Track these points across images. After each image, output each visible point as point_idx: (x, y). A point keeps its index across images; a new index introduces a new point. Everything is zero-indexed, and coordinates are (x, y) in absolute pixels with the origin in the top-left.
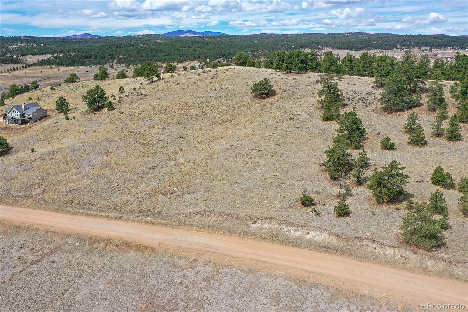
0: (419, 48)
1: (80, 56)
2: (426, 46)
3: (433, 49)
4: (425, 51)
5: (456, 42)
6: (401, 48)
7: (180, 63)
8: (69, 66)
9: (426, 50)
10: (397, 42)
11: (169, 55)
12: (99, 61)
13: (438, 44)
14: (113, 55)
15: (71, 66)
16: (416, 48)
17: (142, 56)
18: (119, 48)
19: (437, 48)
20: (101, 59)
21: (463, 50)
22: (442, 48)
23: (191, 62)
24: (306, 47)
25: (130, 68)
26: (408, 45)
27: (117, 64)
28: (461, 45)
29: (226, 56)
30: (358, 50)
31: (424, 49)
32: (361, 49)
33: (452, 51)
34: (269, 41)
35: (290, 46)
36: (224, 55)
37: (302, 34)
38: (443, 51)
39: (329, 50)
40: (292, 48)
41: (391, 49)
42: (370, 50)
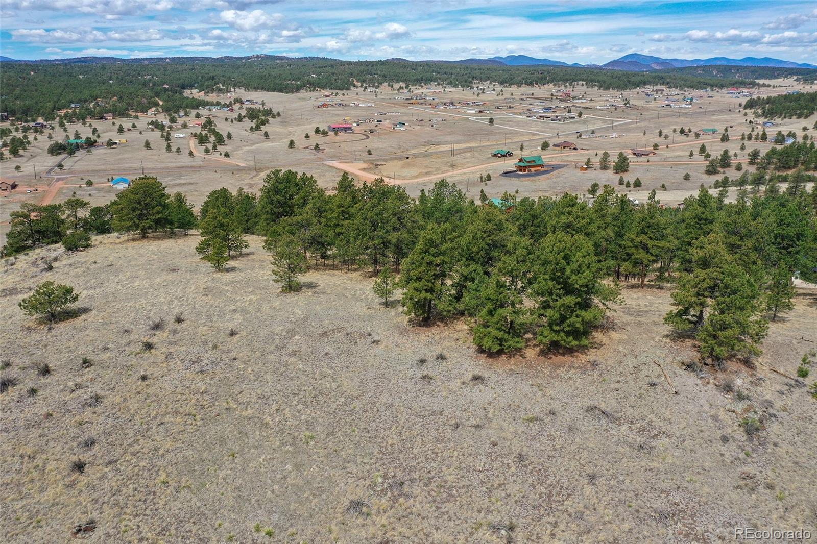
0: (389, 85)
2: (398, 81)
3: (410, 87)
4: (401, 91)
5: (438, 74)
6: (361, 86)
9: (401, 88)
13: (413, 78)
19: (416, 86)
21: (454, 87)
24: (191, 86)
26: (370, 79)
29: (18, 116)
30: (292, 92)
31: (398, 87)
32: (298, 89)
33: (440, 89)
34: (109, 74)
35: (158, 85)
36: (13, 113)
37: (169, 58)
38: (428, 91)
39: (241, 93)
40: (166, 90)
41: (348, 89)
42: (313, 91)
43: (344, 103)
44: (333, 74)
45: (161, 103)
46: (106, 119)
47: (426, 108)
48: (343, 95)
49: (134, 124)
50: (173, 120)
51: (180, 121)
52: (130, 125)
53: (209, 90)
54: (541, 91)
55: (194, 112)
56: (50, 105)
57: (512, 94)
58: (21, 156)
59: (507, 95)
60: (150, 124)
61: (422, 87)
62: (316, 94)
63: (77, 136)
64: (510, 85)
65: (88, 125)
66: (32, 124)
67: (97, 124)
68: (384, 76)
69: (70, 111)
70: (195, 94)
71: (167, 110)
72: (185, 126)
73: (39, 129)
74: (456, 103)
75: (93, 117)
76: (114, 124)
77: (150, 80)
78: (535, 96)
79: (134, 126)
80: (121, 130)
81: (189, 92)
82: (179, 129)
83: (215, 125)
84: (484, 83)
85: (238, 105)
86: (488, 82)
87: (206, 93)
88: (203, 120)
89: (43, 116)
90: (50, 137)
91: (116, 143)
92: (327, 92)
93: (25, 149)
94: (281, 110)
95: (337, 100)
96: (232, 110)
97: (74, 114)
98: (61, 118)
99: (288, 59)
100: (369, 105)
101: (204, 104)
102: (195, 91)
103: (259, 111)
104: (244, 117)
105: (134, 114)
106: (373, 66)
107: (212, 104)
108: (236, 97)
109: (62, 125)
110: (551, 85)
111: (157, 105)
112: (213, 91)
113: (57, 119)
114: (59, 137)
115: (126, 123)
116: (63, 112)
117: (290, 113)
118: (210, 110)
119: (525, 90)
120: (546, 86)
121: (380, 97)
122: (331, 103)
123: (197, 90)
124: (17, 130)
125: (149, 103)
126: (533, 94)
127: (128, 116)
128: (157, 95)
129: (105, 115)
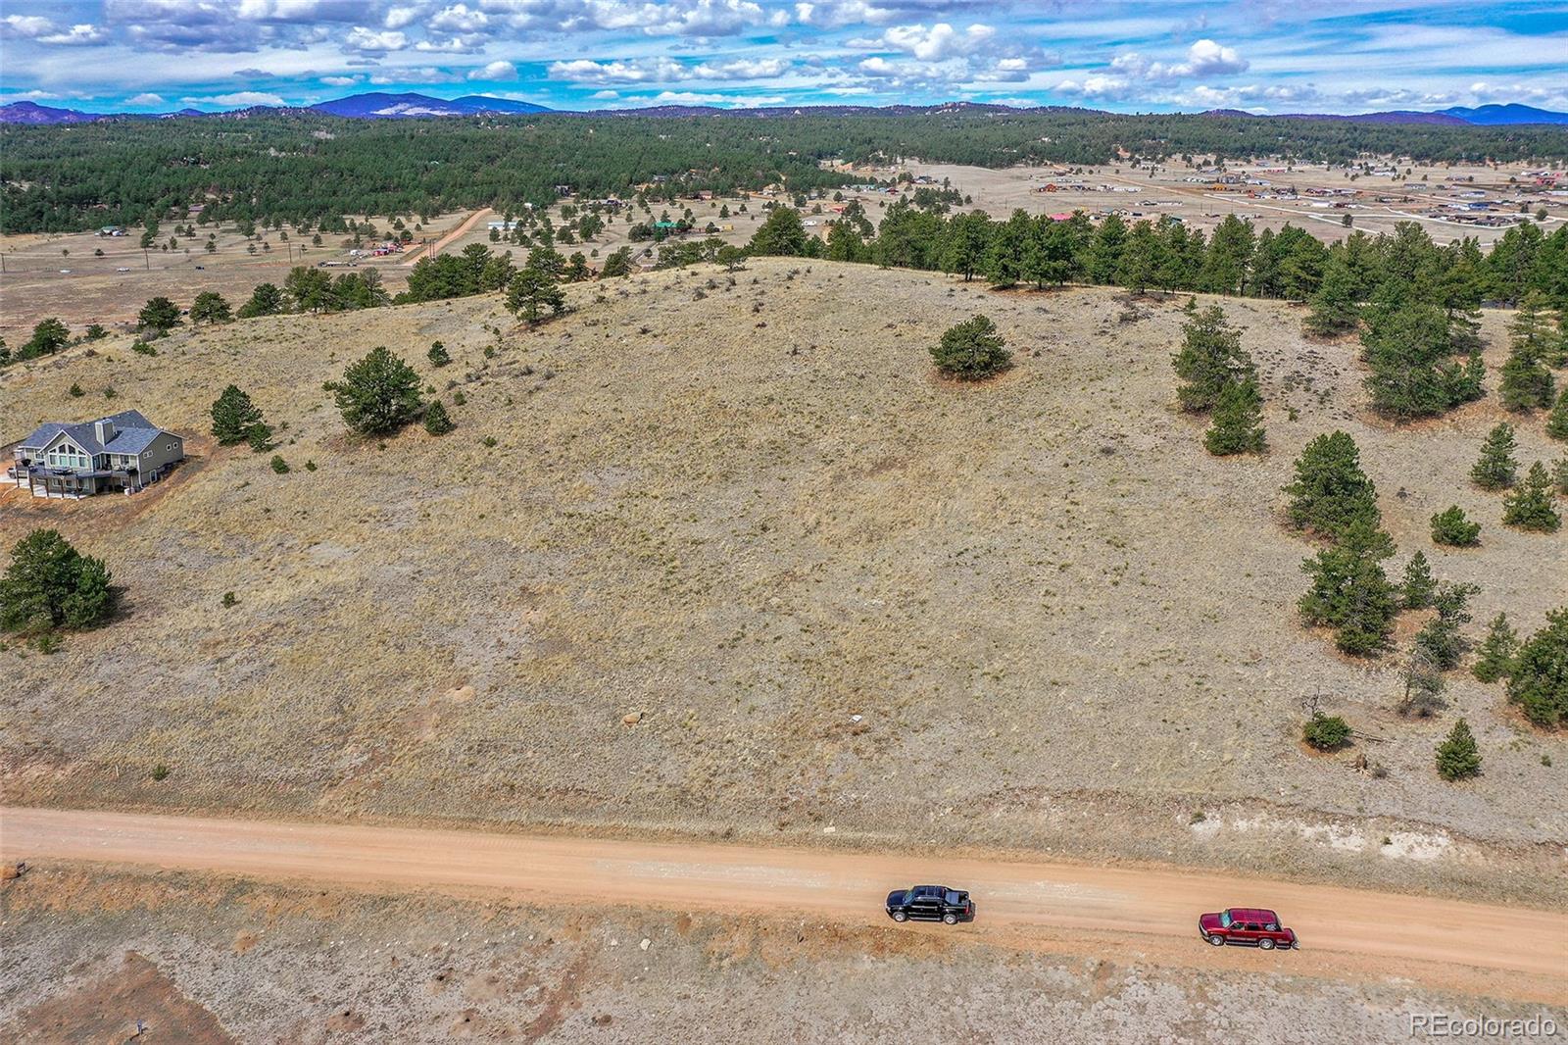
0: (1184, 158)
1: (54, 196)
2: (1203, 151)
3: (1226, 161)
4: (1204, 169)
5: (1290, 138)
6: (1130, 159)
7: (433, 217)
8: (18, 232)
9: (1207, 163)
10: (1117, 138)
11: (384, 188)
12: (131, 214)
13: (1238, 145)
14: (178, 189)
15: (28, 231)
16: (1174, 156)
17: (287, 193)
18: (194, 163)
19: (1237, 159)
20: (139, 206)
21: (1313, 163)
22: (1252, 158)
23: (470, 212)
24: (833, 155)
25: (259, 238)
26: (1150, 147)
27: (202, 221)
28: (1305, 147)
29: (582, 190)
30: (1002, 167)
31: (1201, 162)
32: (1011, 162)
33: (1284, 166)
34: (705, 134)
35: (780, 152)
36: (575, 187)
37: (800, 109)
38: (1259, 169)
39: (915, 166)
40: (792, 159)
41: (1104, 163)
42: (1039, 165)
43: (1086, 185)
44: (1083, 137)
45: (784, 178)
46: (702, 199)
47: (1235, 198)
48: (1091, 172)
49: (743, 205)
50: (800, 203)
51: (811, 205)
52: (737, 208)
53: (861, 160)
54: (1496, 174)
55: (833, 193)
56: (625, 176)
57: (1425, 178)
58: (594, 241)
59: (1415, 179)
60: (767, 207)
61: (1249, 162)
62: (1042, 170)
63: (665, 218)
64: (1434, 161)
65: (678, 205)
66: (604, 202)
67: (689, 204)
68: (1178, 142)
69: (653, 186)
70: (839, 165)
71: (792, 188)
72: (817, 211)
73: (613, 210)
74: (1301, 189)
75: (684, 196)
76: (714, 205)
77: (768, 144)
78: (1475, 182)
79: (743, 209)
80: (724, 214)
81: (829, 163)
82: (808, 215)
83: (864, 212)
84: (1382, 158)
85: (905, 184)
86: (1390, 156)
87: (856, 167)
88: (845, 204)
89: (615, 192)
90: (629, 219)
91: (718, 230)
92: (1061, 169)
93: (598, 232)
94: (974, 195)
95: (1078, 180)
96: (894, 192)
97: (659, 190)
98: (642, 195)
99: (1007, 109)
100: (1132, 189)
101: (850, 181)
102: (837, 162)
103: (938, 193)
104: (911, 201)
105: (742, 193)
106: (1162, 123)
107: (863, 181)
108: (903, 172)
109: (642, 204)
110: (1525, 164)
111: (777, 180)
112: (867, 161)
113: (635, 197)
114: (641, 218)
115: (733, 206)
116: (643, 187)
117: (990, 199)
118: (858, 190)
119: (1462, 171)
120: (1510, 165)
121: (1158, 177)
122: (1064, 185)
123: (841, 161)
124: (584, 209)
125: (766, 177)
126: (1471, 179)
127: (735, 195)
128: (778, 166)
129: (701, 193)
